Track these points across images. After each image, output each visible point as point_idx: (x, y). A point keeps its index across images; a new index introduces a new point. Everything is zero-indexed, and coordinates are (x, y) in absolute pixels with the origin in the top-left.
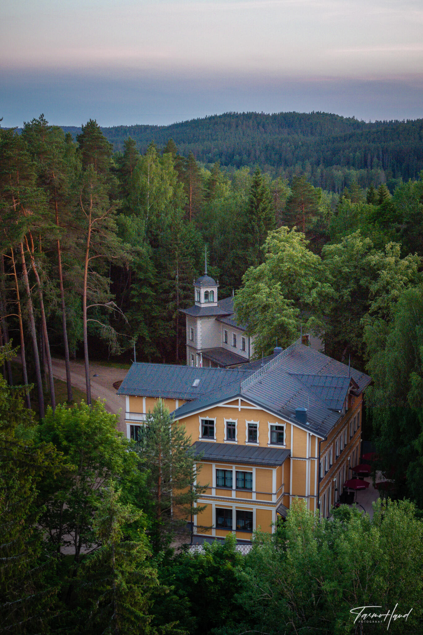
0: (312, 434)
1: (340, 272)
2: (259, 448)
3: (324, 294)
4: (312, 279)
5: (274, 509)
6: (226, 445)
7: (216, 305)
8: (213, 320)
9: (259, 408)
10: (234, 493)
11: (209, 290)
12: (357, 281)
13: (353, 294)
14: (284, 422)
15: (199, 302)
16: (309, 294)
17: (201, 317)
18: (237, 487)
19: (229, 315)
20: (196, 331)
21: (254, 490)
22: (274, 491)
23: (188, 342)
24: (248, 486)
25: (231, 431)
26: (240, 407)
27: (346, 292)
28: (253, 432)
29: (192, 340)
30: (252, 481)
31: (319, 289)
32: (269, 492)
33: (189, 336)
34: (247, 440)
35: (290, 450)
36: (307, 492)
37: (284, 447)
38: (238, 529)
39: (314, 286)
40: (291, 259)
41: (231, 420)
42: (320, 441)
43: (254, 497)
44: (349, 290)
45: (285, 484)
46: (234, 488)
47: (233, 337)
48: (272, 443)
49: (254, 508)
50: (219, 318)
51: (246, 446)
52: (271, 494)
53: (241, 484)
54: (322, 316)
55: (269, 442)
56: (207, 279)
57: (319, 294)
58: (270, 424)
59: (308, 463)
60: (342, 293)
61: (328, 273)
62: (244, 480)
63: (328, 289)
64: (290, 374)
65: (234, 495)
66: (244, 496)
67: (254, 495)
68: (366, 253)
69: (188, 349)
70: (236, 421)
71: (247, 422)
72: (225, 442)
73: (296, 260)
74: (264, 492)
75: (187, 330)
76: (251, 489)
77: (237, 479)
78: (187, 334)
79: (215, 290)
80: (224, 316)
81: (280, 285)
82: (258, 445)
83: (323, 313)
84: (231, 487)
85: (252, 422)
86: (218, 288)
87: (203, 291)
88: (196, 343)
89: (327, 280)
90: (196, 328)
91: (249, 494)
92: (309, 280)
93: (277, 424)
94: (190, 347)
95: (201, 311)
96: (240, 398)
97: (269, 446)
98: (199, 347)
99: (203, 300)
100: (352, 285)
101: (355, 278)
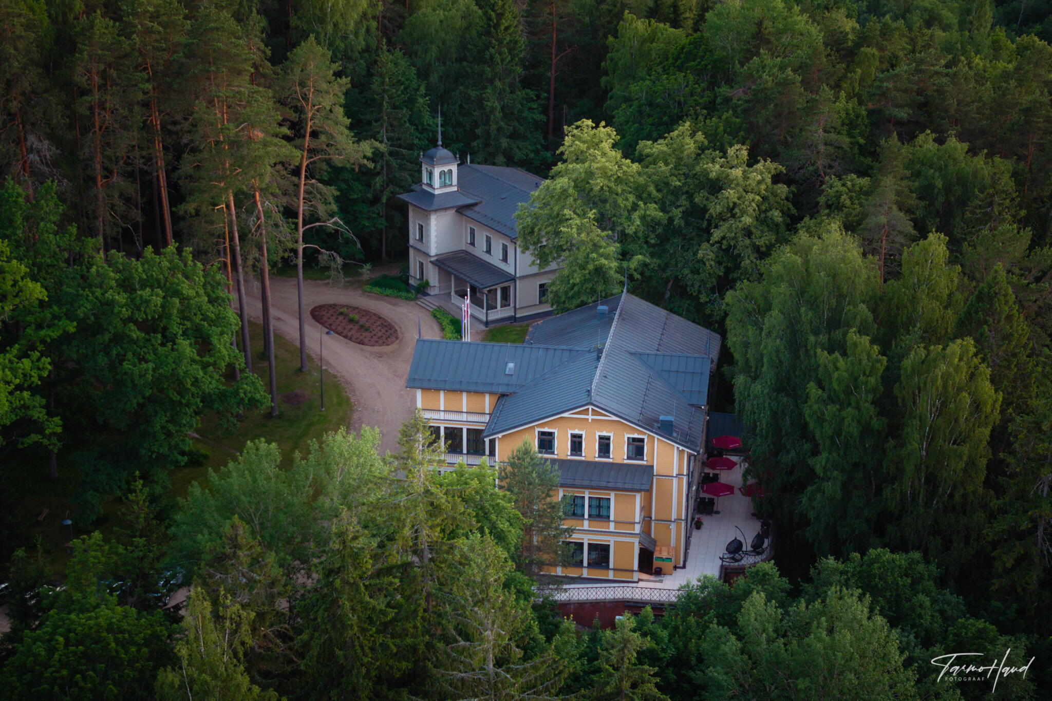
0: (681, 448)
1: (667, 184)
2: (612, 464)
3: (649, 219)
4: (632, 198)
5: (636, 541)
6: (571, 461)
7: (455, 189)
8: (452, 212)
9: (615, 418)
10: (586, 523)
11: (446, 169)
12: (690, 196)
13: (686, 214)
14: (645, 434)
15: (430, 185)
16: (629, 218)
17: (436, 211)
18: (590, 516)
19: (475, 204)
20: (428, 231)
21: (612, 518)
22: (637, 520)
23: (411, 242)
24: (603, 513)
25: (577, 444)
26: (590, 417)
27: (677, 213)
28: (604, 446)
29: (421, 239)
30: (609, 507)
31: (643, 212)
32: (632, 521)
33: (414, 234)
34: (597, 455)
35: (653, 466)
36: (674, 516)
37: (645, 463)
38: (590, 565)
39: (635, 207)
40: (604, 171)
41: (577, 432)
42: (690, 456)
43: (612, 527)
44: (681, 209)
45: (646, 508)
46: (586, 516)
47: (485, 238)
48: (629, 458)
49: (611, 541)
50: (461, 210)
51: (596, 462)
52: (634, 523)
53: (594, 512)
54: (645, 246)
55: (626, 457)
56: (443, 152)
57: (643, 218)
58: (627, 436)
59: (675, 481)
60: (670, 214)
61: (652, 188)
62: (599, 507)
63: (653, 211)
64: (631, 354)
65: (586, 525)
66: (599, 526)
67: (612, 525)
68: (699, 155)
69: (411, 252)
70: (583, 433)
71: (598, 434)
72: (569, 458)
73: (610, 173)
74: (625, 520)
75: (411, 225)
76: (608, 517)
77: (590, 506)
78: (411, 230)
79: (454, 168)
80: (469, 206)
81: (595, 214)
82: (611, 461)
83: (647, 242)
84: (583, 515)
85: (604, 434)
86: (458, 165)
87: (437, 172)
88: (429, 247)
89: (649, 199)
90: (428, 224)
91: (605, 524)
92: (627, 200)
93: (636, 436)
94: (415, 248)
95: (436, 199)
96: (590, 407)
97: (626, 462)
98: (433, 252)
99: (437, 182)
100: (684, 203)
101: (687, 192)
